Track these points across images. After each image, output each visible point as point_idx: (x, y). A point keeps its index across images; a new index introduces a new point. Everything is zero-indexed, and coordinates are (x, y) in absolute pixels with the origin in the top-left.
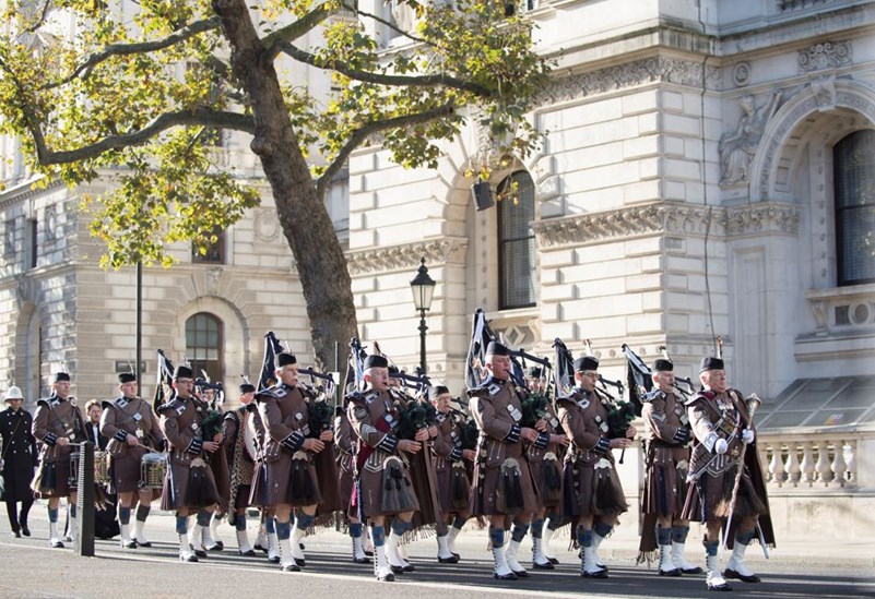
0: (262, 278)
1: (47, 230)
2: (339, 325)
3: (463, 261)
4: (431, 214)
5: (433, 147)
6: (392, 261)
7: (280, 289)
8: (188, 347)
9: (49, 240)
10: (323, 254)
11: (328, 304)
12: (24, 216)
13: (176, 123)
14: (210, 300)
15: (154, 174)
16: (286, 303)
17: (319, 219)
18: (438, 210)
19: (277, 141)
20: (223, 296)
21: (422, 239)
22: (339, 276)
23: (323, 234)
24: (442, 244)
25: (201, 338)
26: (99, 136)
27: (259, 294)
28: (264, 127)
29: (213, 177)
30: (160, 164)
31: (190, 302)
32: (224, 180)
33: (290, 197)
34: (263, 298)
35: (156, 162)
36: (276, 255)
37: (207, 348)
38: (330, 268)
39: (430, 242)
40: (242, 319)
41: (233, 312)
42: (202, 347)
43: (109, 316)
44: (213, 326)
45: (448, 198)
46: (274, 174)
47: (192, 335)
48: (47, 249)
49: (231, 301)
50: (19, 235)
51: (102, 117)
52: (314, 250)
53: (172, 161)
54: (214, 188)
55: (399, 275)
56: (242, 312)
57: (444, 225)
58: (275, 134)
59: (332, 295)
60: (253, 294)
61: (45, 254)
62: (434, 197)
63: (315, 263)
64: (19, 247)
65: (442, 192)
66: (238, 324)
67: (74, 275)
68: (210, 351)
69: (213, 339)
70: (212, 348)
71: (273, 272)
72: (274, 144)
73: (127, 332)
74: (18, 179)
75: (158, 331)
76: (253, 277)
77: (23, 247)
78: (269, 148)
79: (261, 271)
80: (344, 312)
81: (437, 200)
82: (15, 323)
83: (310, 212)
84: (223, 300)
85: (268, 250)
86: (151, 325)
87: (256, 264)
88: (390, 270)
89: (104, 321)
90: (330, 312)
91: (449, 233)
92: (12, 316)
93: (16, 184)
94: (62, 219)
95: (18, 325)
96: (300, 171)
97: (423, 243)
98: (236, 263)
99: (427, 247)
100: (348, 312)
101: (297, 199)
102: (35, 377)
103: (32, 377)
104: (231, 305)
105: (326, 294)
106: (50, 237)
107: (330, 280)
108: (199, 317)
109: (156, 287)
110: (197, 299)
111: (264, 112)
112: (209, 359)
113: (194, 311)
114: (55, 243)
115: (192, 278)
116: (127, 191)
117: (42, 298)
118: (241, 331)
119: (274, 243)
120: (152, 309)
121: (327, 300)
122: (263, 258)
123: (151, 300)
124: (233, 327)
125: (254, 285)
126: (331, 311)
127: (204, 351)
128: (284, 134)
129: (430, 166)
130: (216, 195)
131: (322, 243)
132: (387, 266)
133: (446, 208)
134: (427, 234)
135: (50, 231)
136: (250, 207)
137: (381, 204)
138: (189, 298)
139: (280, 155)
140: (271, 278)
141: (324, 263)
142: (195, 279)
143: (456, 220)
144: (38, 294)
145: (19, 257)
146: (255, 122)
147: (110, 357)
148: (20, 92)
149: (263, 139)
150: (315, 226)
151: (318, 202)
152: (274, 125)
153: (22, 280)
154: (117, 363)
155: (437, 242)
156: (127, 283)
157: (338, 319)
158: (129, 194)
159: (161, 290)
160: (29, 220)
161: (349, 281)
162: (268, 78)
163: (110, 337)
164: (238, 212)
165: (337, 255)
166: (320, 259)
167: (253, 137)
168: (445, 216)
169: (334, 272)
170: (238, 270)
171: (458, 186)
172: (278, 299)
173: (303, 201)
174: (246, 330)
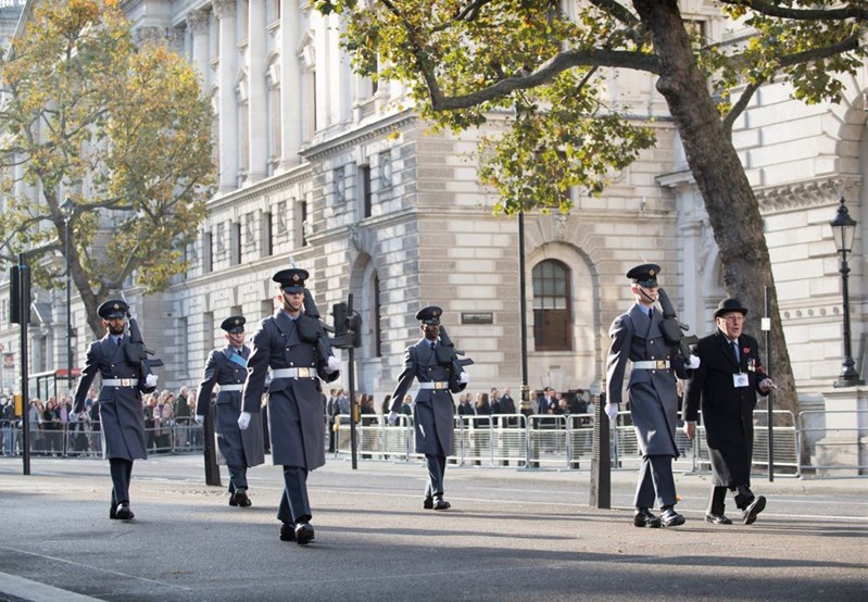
0: (609, 221)
1: (381, 178)
2: (754, 270)
3: (857, 199)
4: (823, 151)
5: (835, 81)
6: (779, 200)
7: (628, 233)
8: (535, 296)
9: (384, 187)
10: (734, 196)
11: (743, 247)
12: (355, 163)
13: (574, 64)
14: (557, 246)
15: (543, 118)
16: (635, 247)
17: (729, 160)
18: (831, 147)
19: (684, 80)
20: (571, 241)
21: (813, 178)
22: (751, 219)
23: (734, 175)
24: (836, 181)
25: (549, 286)
26: (486, 79)
27: (607, 238)
28: (669, 65)
29: (604, 117)
30: (549, 106)
31: (536, 248)
32: (616, 120)
33: (699, 137)
34: (611, 243)
35: (544, 106)
36: (624, 197)
37: (554, 296)
38: (743, 210)
39: (822, 180)
40: (591, 265)
41: (581, 258)
42: (549, 296)
43: (453, 265)
44: (560, 273)
45: (840, 134)
46: (681, 114)
47: (538, 284)
48: (383, 197)
49: (579, 246)
50: (349, 182)
51: (487, 59)
52: (725, 192)
53: (563, 103)
54: (605, 128)
55: (789, 215)
56: (591, 257)
57: (836, 162)
58: (681, 73)
59: (746, 239)
60: (601, 239)
61: (381, 202)
62: (824, 133)
63: (727, 206)
64: (349, 195)
65: (834, 128)
66: (586, 271)
67: (416, 223)
68: (558, 300)
69: (561, 287)
70: (560, 296)
71: (621, 215)
72: (681, 83)
73: (472, 282)
74: (345, 124)
75: (505, 279)
76: (602, 221)
77: (354, 194)
78: (676, 87)
79: (609, 214)
80: (759, 256)
81: (828, 136)
82: (348, 275)
83: (720, 152)
84: (571, 245)
85: (616, 192)
86: (496, 273)
87: (603, 207)
88: (779, 211)
89: (447, 270)
90: (744, 256)
91: (842, 171)
92: (344, 268)
93: (344, 130)
94: (399, 165)
95: (352, 277)
96: (708, 110)
97: (815, 182)
98: (583, 207)
99: (819, 185)
100: (763, 255)
101: (706, 140)
102: (371, 331)
103: (368, 332)
104: (578, 251)
105: (739, 238)
106: (386, 184)
107: (743, 222)
108: (545, 265)
109: (500, 233)
110: (542, 246)
111: (670, 50)
112: (557, 308)
113: (541, 258)
114: (392, 190)
115: (538, 223)
116: (518, 135)
117: (379, 248)
118: (590, 277)
119: (620, 184)
120: (498, 257)
121: (741, 243)
122: (611, 200)
123: (497, 247)
124: (581, 274)
125: (602, 229)
126: (745, 254)
127: (551, 300)
128: (690, 73)
129: (833, 101)
130: (607, 137)
131: (733, 185)
132: (776, 205)
133: (839, 144)
134: (818, 172)
135: (385, 179)
136: (645, 148)
137: (766, 142)
138: (536, 245)
139: (687, 94)
140: (620, 222)
141: (736, 205)
142: (541, 223)
143: (849, 157)
144: (374, 244)
145: (350, 206)
146: (660, 60)
147: (455, 308)
148: (412, 37)
149: (670, 79)
150: (726, 167)
151: (727, 142)
152: (680, 63)
153: (356, 230)
154: (462, 315)
155: (830, 180)
156: (471, 230)
157: (752, 262)
158: (520, 139)
159: (506, 236)
160: (360, 167)
161: (761, 224)
162: (672, 15)
163: (454, 287)
164: (633, 153)
165: (749, 197)
166: (732, 201)
167: (658, 77)
168: (838, 153)
169: (747, 215)
170: (585, 214)
171: (851, 121)
172: (628, 243)
173: (713, 141)
174: (595, 276)
